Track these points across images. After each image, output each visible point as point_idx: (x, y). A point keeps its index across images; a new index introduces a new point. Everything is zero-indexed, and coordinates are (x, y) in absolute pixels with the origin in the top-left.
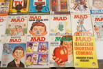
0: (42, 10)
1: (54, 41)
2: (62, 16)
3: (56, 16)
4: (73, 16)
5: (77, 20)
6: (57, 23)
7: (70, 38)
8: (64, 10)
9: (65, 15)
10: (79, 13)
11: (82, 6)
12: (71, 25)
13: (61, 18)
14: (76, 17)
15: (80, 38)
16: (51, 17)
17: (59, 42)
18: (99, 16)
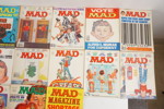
0: (4, 40)
1: (17, 93)
2: (36, 51)
3: (26, 50)
4: (53, 51)
6: (26, 63)
8: (41, 41)
9: (41, 50)
11: (72, 34)
12: (48, 68)
13: (33, 55)
14: (59, 53)
15: (60, 91)
16: (16, 52)
17: (26, 95)
18: (98, 54)
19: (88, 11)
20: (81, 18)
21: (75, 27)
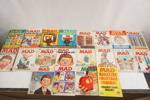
0: (70, 44)
1: (80, 71)
2: (87, 50)
3: (82, 49)
4: (97, 50)
5: (101, 53)
6: (83, 55)
7: (95, 68)
8: (89, 45)
9: (90, 49)
10: (102, 47)
12: (95, 58)
14: (100, 51)
15: (104, 69)
16: (77, 50)
17: (85, 72)
18: (121, 50)
19: (111, 32)
20: (108, 35)
21: (105, 39)
